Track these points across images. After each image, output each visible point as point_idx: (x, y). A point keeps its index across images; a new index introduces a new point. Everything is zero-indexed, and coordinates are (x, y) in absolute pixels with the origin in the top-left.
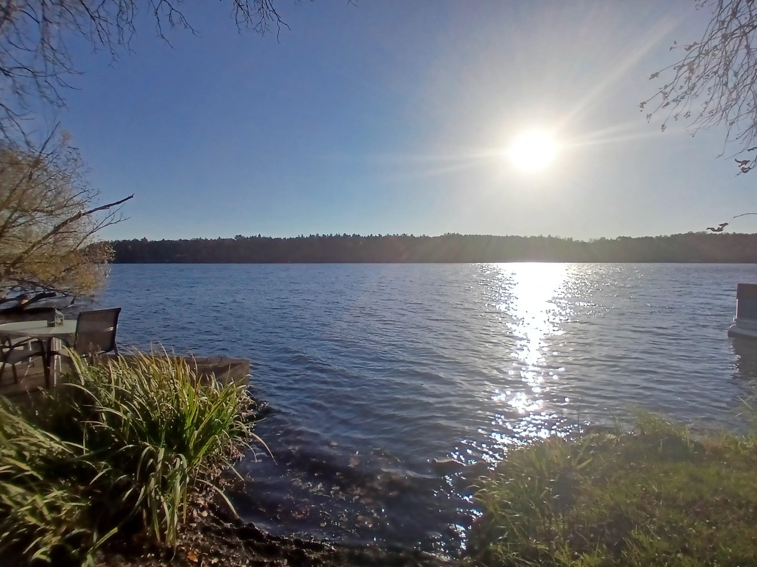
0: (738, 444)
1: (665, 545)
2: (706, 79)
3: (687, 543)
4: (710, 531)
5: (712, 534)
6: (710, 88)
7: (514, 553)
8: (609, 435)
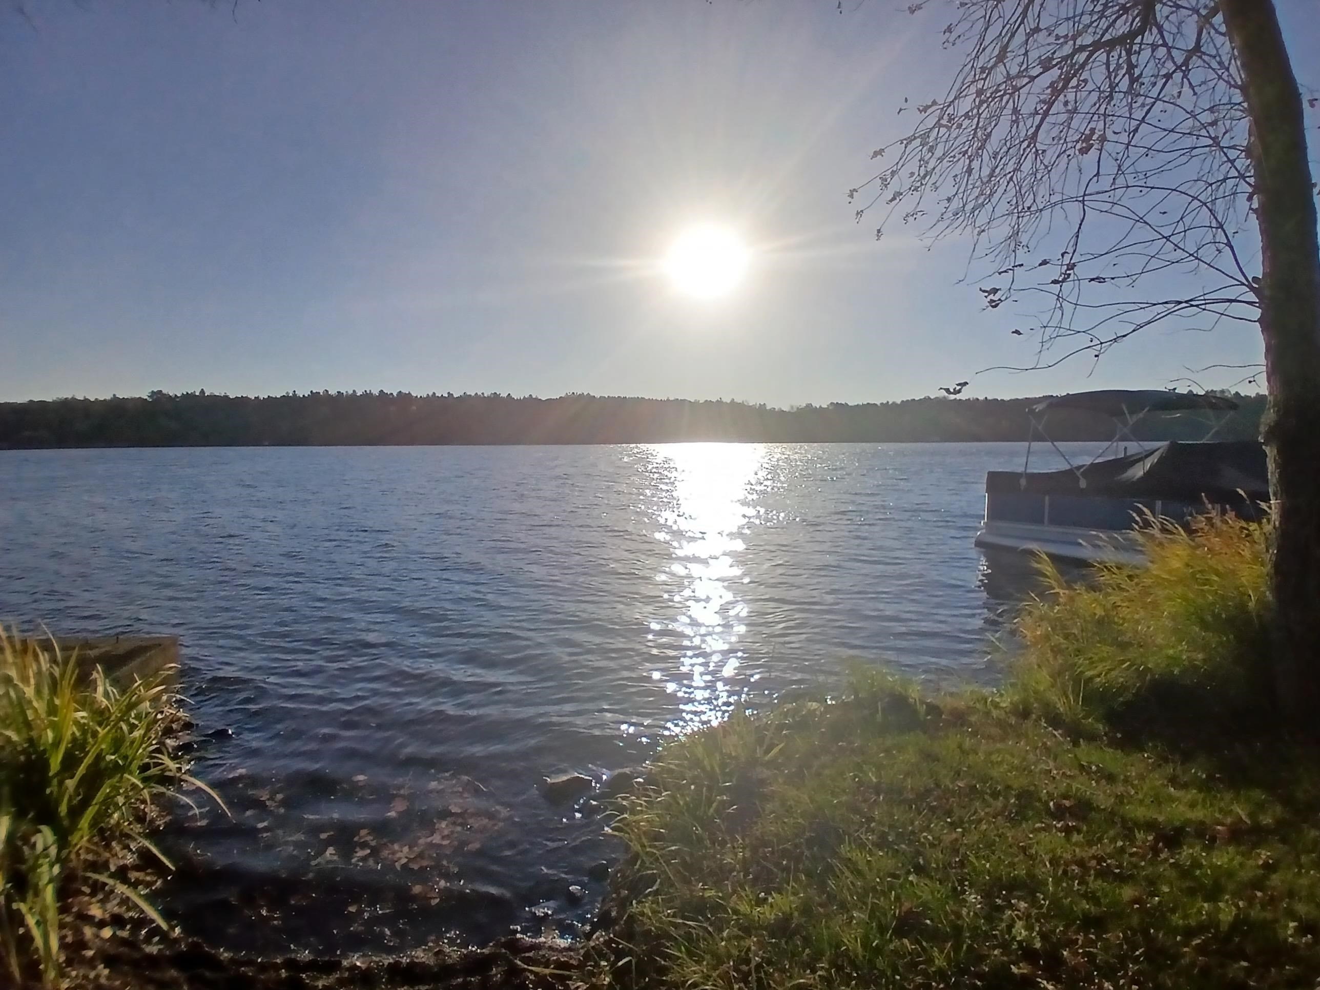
0: (986, 702)
1: (890, 864)
2: (950, 162)
3: (921, 857)
4: (954, 836)
5: (956, 840)
6: (956, 176)
7: (669, 911)
8: (810, 704)
